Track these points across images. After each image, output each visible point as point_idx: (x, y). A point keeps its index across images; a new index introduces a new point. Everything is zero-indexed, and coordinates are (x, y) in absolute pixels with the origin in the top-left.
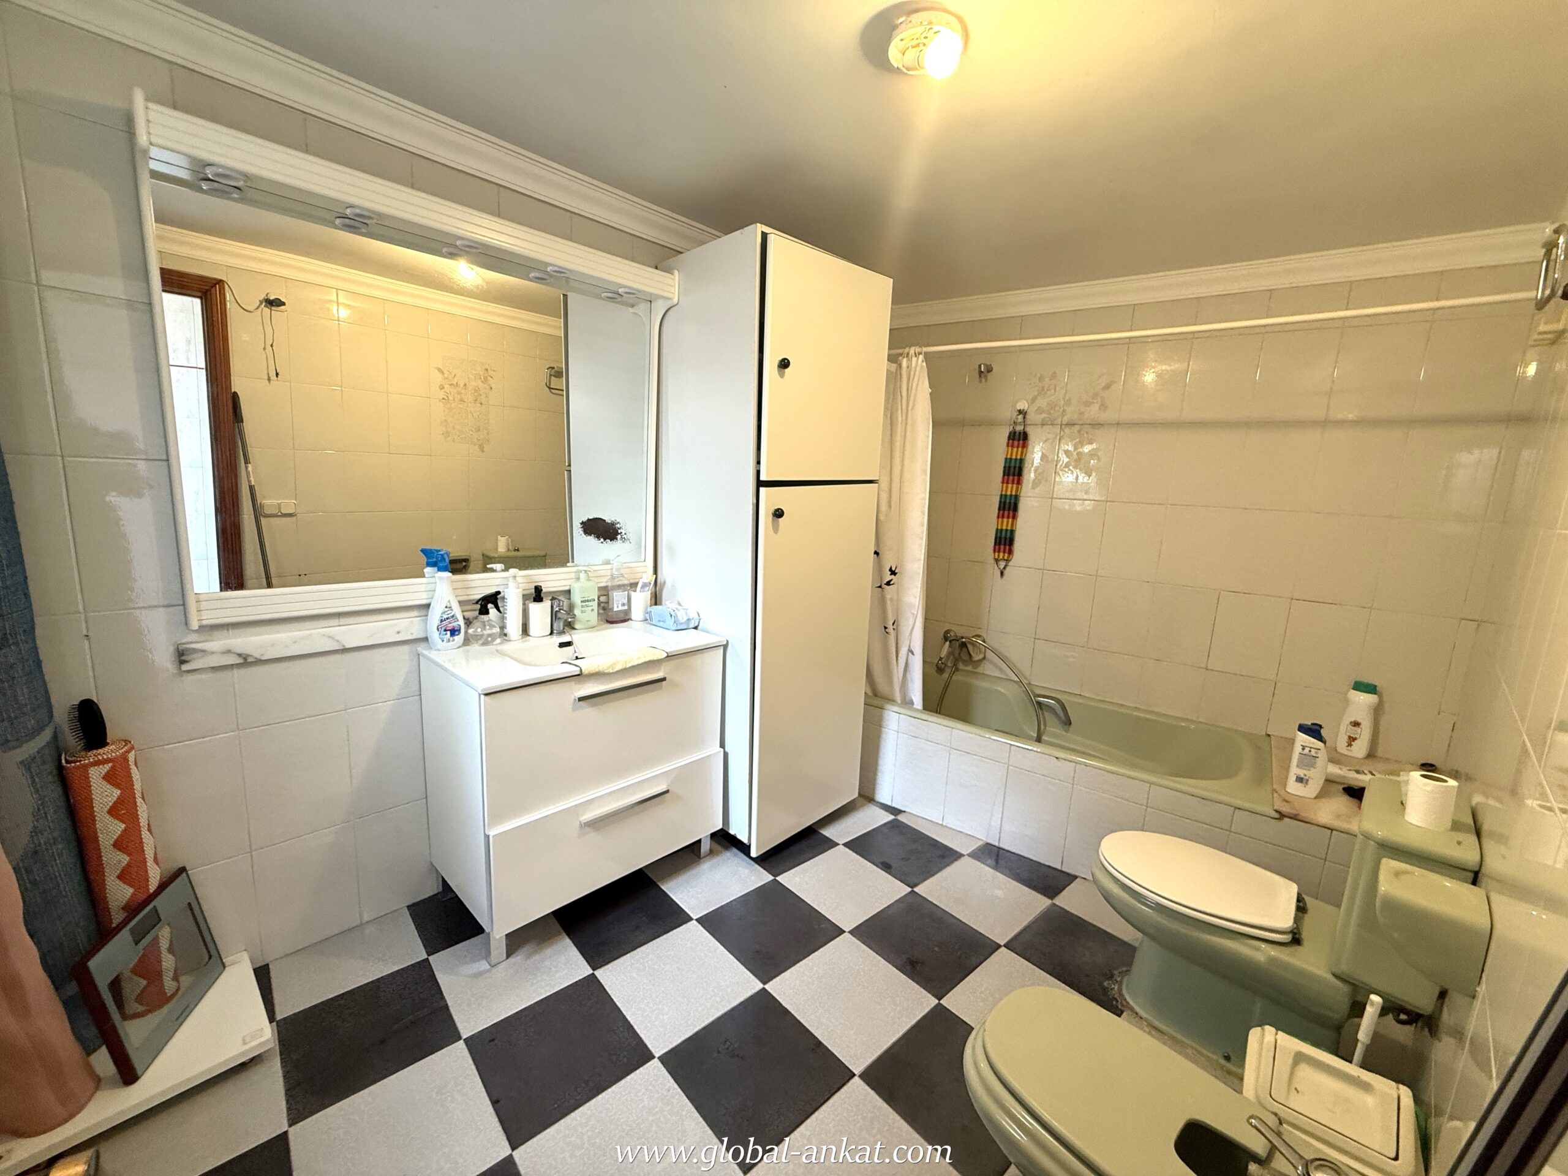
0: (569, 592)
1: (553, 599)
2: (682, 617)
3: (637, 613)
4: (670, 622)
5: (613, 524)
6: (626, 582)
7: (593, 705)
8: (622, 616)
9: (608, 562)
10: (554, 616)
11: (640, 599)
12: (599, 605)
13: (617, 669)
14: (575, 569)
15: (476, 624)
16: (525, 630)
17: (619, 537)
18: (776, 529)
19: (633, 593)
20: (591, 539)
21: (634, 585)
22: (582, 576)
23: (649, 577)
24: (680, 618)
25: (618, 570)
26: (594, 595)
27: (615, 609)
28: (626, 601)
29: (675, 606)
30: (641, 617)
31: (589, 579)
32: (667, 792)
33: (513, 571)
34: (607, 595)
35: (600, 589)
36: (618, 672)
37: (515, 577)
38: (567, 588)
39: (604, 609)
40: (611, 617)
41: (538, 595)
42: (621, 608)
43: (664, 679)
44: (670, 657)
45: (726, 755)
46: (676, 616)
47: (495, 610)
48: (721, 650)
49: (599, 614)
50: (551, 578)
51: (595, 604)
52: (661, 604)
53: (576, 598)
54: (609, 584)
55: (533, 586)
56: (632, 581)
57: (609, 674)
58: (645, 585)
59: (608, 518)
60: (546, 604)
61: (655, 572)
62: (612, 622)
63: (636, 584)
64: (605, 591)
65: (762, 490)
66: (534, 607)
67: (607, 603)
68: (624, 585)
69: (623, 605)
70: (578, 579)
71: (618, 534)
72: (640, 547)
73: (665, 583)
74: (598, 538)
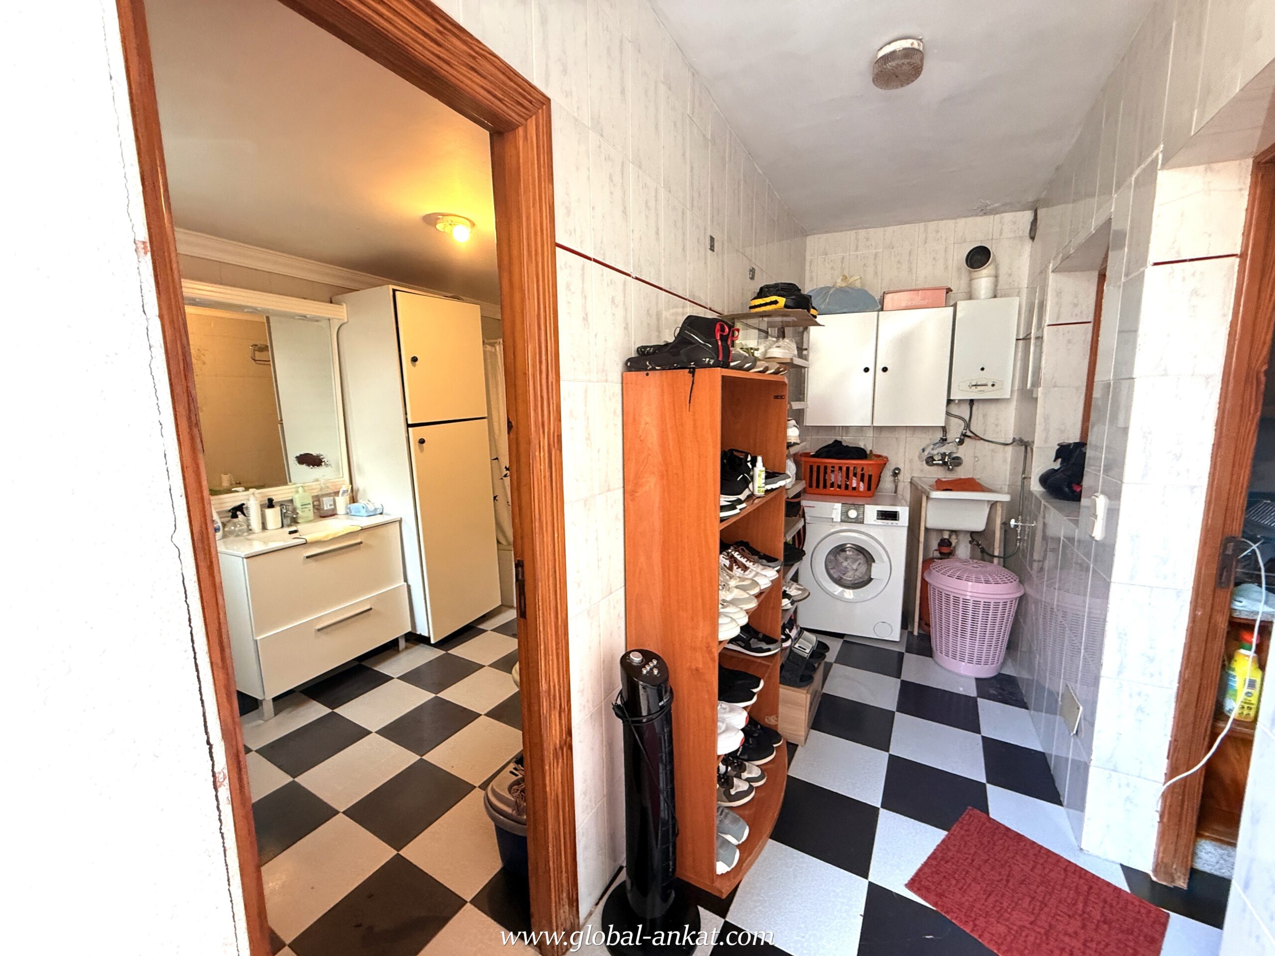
0: (291, 501)
1: (281, 505)
2: (371, 508)
3: (341, 509)
4: (363, 512)
5: (318, 456)
6: (331, 491)
7: (316, 561)
8: (330, 513)
9: (317, 480)
10: (283, 516)
11: (342, 502)
12: (314, 506)
13: (329, 538)
14: (295, 486)
15: (229, 525)
16: (264, 527)
17: (323, 464)
18: (422, 450)
19: (337, 498)
20: (304, 467)
21: (337, 493)
22: (300, 490)
23: (346, 486)
24: (370, 508)
25: (324, 484)
26: (310, 501)
27: (325, 508)
28: (332, 503)
29: (365, 502)
30: (344, 512)
31: (305, 491)
32: (371, 609)
33: (251, 490)
34: (319, 501)
35: (313, 497)
36: (331, 540)
37: (254, 494)
38: (290, 498)
39: (318, 509)
40: (322, 514)
41: (271, 504)
42: (329, 507)
43: (361, 543)
44: (363, 529)
45: (409, 587)
46: (367, 508)
47: (242, 516)
48: (398, 524)
49: (314, 513)
50: (278, 493)
51: (311, 506)
52: (357, 502)
53: (298, 504)
54: (319, 493)
55: (266, 499)
56: (335, 490)
57: (324, 542)
58: (344, 492)
59: (314, 453)
60: (277, 509)
61: (351, 482)
62: (324, 517)
63: (338, 492)
64: (317, 499)
65: (410, 429)
66: (269, 512)
67: (319, 505)
68: (330, 494)
69: (331, 505)
70: (297, 492)
71: (322, 462)
72: (339, 469)
73: (358, 490)
74: (309, 465)
